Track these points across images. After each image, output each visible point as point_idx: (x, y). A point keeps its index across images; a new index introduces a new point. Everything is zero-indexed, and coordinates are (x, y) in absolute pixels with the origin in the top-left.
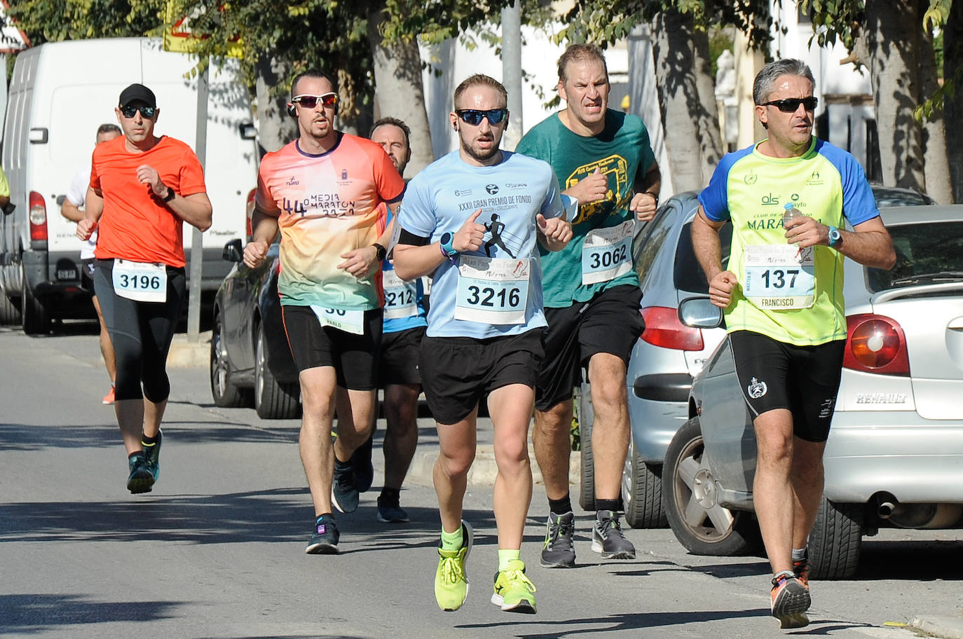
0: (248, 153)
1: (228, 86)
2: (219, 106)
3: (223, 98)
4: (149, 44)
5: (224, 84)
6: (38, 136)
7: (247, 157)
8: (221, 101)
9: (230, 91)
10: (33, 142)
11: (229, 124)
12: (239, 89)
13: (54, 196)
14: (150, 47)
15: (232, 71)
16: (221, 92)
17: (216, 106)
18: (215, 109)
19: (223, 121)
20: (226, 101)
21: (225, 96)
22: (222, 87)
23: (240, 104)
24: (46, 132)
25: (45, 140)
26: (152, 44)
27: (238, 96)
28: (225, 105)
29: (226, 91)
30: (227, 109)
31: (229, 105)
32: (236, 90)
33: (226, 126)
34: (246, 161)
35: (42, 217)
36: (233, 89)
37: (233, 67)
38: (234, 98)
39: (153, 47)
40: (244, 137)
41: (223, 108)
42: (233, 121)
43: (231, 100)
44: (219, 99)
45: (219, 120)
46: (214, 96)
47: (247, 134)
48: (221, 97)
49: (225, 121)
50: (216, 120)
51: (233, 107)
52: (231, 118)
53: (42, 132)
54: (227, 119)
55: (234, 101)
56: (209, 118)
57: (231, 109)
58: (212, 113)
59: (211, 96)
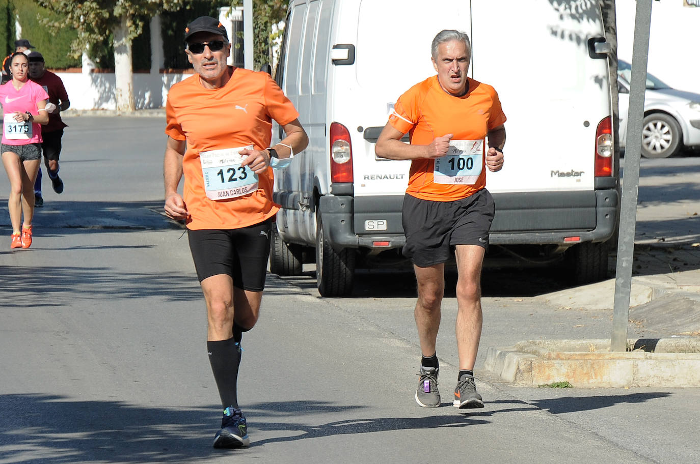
0: (601, 76)
2: (565, 18)
3: (570, 8)
6: (343, 54)
7: (598, 80)
8: (568, 11)
10: (336, 62)
11: (578, 40)
13: (360, 129)
16: (568, 0)
17: (561, 17)
18: (561, 22)
19: (571, 37)
20: (574, 11)
21: (574, 4)
23: (590, 14)
24: (352, 49)
25: (350, 61)
27: (589, 5)
28: (573, 16)
30: (575, 22)
31: (577, 15)
33: (574, 44)
34: (597, 85)
35: (347, 155)
38: (584, 7)
40: (594, 55)
41: (570, 18)
42: (583, 37)
43: (580, 11)
44: (566, 9)
45: (567, 34)
46: (559, 4)
47: (598, 51)
48: (567, 6)
49: (574, 37)
50: (562, 36)
51: (583, 19)
52: (580, 32)
53: (347, 50)
54: (576, 34)
55: (584, 11)
56: (554, 33)
57: (579, 22)
58: (558, 26)
59: (555, 4)
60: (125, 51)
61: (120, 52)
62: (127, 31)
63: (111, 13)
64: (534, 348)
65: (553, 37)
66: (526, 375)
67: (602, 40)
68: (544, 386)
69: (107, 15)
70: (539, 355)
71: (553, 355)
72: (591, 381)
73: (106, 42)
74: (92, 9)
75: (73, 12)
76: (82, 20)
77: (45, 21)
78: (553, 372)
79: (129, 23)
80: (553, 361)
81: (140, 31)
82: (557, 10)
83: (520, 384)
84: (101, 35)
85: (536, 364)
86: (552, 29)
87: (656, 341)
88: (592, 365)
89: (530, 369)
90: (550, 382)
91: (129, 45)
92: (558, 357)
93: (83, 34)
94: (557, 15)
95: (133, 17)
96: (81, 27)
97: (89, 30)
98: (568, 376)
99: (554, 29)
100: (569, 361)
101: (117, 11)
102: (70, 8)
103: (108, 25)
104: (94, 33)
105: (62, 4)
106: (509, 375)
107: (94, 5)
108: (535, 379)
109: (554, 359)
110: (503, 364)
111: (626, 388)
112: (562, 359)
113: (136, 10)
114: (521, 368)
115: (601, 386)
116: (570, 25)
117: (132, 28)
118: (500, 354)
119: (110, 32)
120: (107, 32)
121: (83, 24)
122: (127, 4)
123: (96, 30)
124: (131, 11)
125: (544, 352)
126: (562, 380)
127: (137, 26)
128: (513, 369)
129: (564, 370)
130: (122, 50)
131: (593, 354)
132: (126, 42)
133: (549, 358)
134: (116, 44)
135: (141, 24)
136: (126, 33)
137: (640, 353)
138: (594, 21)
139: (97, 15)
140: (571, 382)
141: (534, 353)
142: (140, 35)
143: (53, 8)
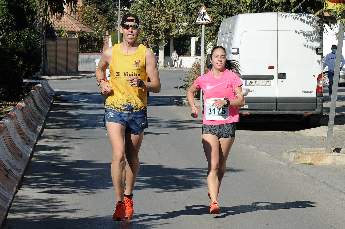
0: (319, 60)
1: (312, 33)
2: (308, 41)
3: (310, 38)
4: (281, 15)
5: (311, 32)
6: (235, 51)
7: (319, 62)
8: (310, 39)
9: (313, 35)
10: (233, 53)
11: (313, 48)
12: (317, 34)
14: (282, 16)
15: (314, 27)
16: (309, 35)
17: (307, 41)
18: (307, 42)
19: (310, 47)
20: (311, 39)
21: (311, 37)
22: (310, 33)
23: (317, 40)
24: (238, 49)
25: (238, 53)
26: (283, 15)
27: (316, 37)
28: (311, 41)
29: (312, 35)
30: (312, 42)
31: (312, 40)
32: (316, 34)
33: (311, 49)
34: (318, 63)
36: (314, 34)
37: (315, 25)
38: (315, 38)
39: (283, 16)
40: (317, 53)
41: (310, 41)
42: (314, 47)
43: (313, 39)
44: (309, 38)
45: (309, 46)
46: (307, 37)
47: (319, 52)
48: (309, 37)
49: (311, 47)
50: (307, 47)
51: (314, 41)
52: (313, 46)
53: (237, 50)
54: (312, 46)
55: (315, 39)
56: (305, 46)
57: (313, 42)
58: (306, 44)
59: (305, 36)
60: (162, 50)
61: (161, 50)
62: (163, 43)
63: (159, 38)
64: (300, 150)
65: (304, 47)
66: (297, 160)
67: (320, 49)
68: (303, 164)
69: (157, 39)
70: (302, 153)
71: (307, 153)
72: (319, 163)
73: (156, 47)
74: (153, 37)
75: (147, 38)
76: (150, 40)
77: (139, 40)
78: (307, 159)
79: (164, 41)
80: (307, 156)
81: (167, 44)
82: (306, 38)
83: (295, 163)
84: (155, 45)
85: (301, 156)
86: (304, 44)
87: (340, 149)
88: (320, 157)
89: (299, 158)
90: (305, 163)
91: (163, 48)
92: (308, 154)
93: (150, 44)
94: (306, 40)
95: (165, 39)
96: (149, 42)
97: (152, 43)
98: (311, 160)
99: (305, 45)
100: (312, 156)
101: (160, 37)
102: (146, 36)
103: (157, 42)
104: (153, 44)
105: (144, 35)
106: (291, 159)
107: (154, 35)
108: (300, 161)
109: (307, 155)
110: (289, 156)
111: (331, 165)
112: (310, 155)
113: (166, 37)
114: (296, 158)
115: (323, 164)
116: (310, 44)
117: (165, 43)
118: (288, 152)
119: (158, 44)
120: (157, 44)
121: (150, 41)
122: (163, 35)
123: (154, 43)
124: (165, 38)
125: (303, 152)
126: (310, 162)
127: (166, 42)
128: (293, 158)
129: (310, 159)
130: (161, 49)
131: (320, 153)
132: (163, 47)
133: (305, 154)
134: (160, 48)
135: (167, 41)
136: (163, 44)
137: (335, 153)
138: (318, 42)
139: (154, 38)
140: (313, 162)
141: (300, 152)
142: (167, 45)
143: (141, 36)
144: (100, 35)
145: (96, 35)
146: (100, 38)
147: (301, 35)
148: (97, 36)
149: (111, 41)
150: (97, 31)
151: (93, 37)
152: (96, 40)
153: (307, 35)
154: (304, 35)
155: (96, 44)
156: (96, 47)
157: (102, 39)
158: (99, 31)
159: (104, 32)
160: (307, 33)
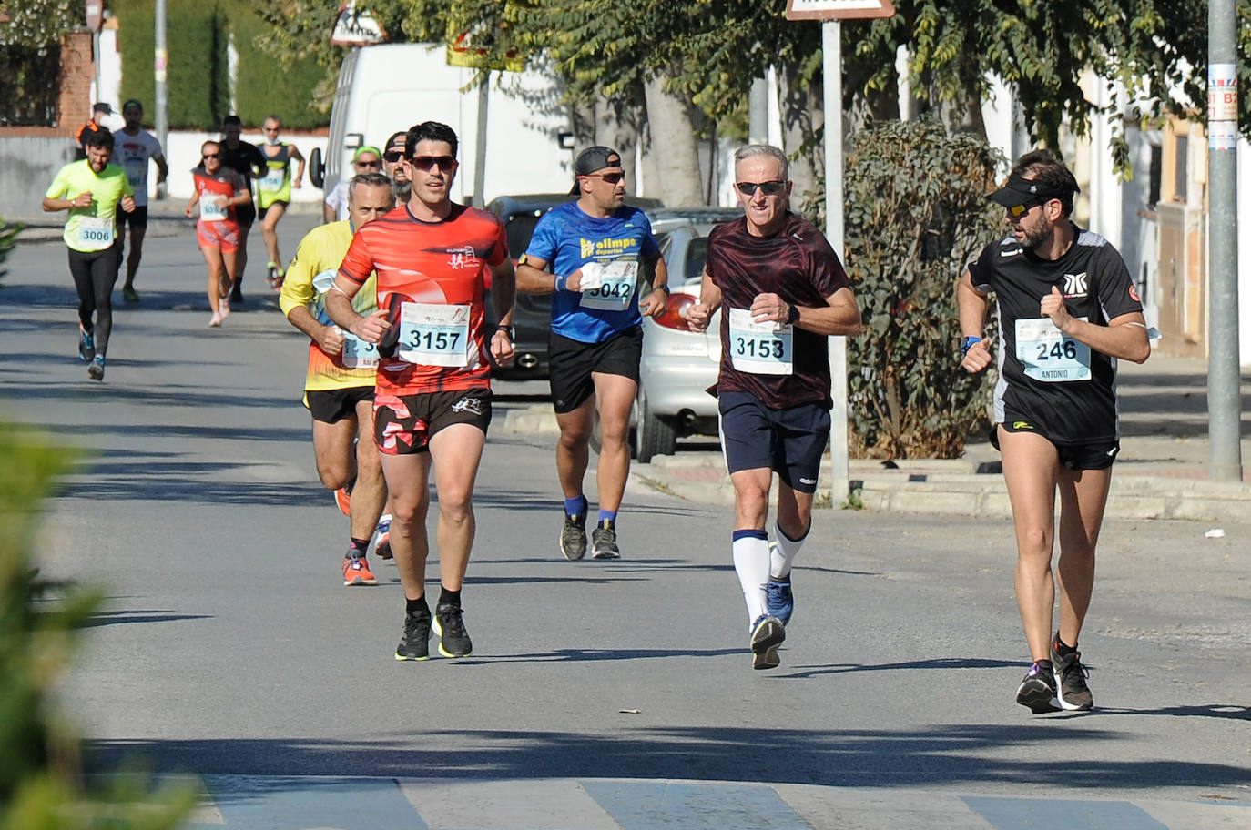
1: (545, 93)
2: (536, 113)
3: (541, 106)
5: (542, 92)
8: (539, 109)
9: (548, 98)
11: (546, 132)
12: (556, 95)
16: (538, 99)
17: (532, 113)
18: (532, 116)
20: (543, 108)
21: (543, 103)
22: (539, 95)
23: (558, 111)
27: (556, 104)
28: (542, 112)
29: (544, 98)
30: (544, 117)
31: (546, 112)
32: (554, 97)
36: (550, 96)
38: (552, 105)
40: (562, 146)
41: (540, 115)
42: (551, 130)
43: (549, 108)
44: (537, 107)
45: (536, 127)
46: (531, 103)
47: (566, 144)
48: (538, 105)
52: (549, 126)
57: (549, 117)
59: (528, 103)
67: (570, 134)
82: (530, 108)
94: (530, 112)
116: (540, 120)
138: (562, 117)
144: (43, 31)
145: (19, 28)
146: (42, 45)
147: (519, 98)
148: (26, 34)
149: (118, 50)
150: (28, 12)
151: (7, 41)
152: (23, 57)
153: (532, 99)
154: (525, 98)
155: (22, 76)
156: (21, 92)
157: (54, 49)
158: (37, 12)
159: (63, 11)
160: (531, 93)
